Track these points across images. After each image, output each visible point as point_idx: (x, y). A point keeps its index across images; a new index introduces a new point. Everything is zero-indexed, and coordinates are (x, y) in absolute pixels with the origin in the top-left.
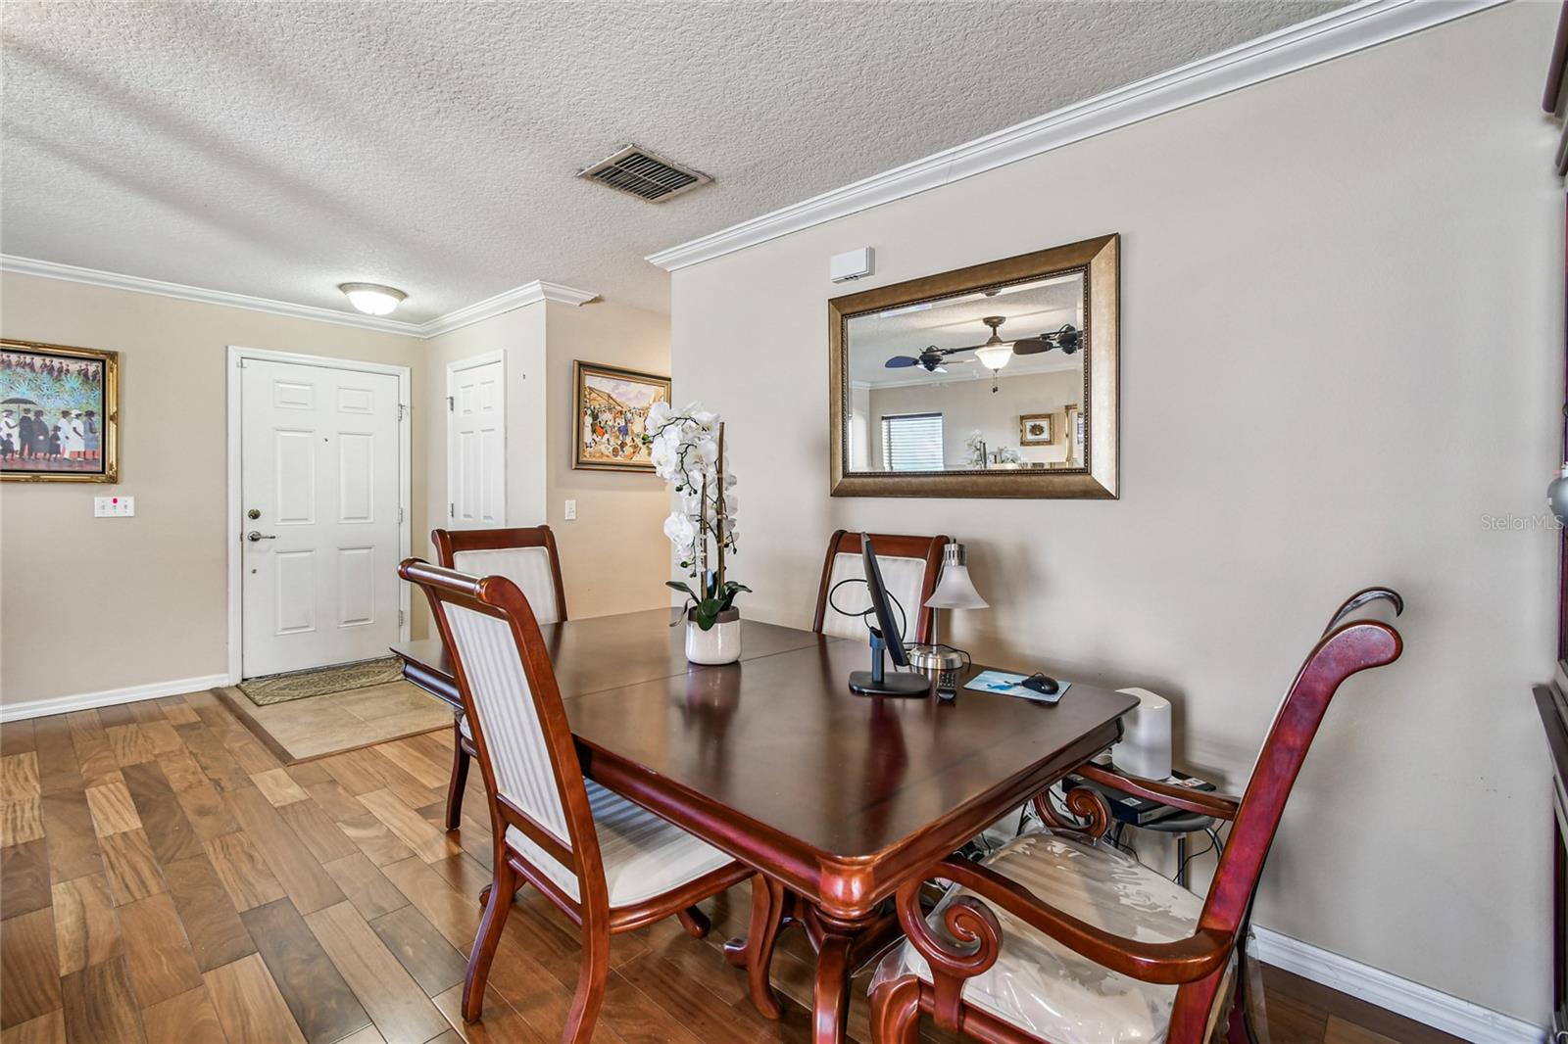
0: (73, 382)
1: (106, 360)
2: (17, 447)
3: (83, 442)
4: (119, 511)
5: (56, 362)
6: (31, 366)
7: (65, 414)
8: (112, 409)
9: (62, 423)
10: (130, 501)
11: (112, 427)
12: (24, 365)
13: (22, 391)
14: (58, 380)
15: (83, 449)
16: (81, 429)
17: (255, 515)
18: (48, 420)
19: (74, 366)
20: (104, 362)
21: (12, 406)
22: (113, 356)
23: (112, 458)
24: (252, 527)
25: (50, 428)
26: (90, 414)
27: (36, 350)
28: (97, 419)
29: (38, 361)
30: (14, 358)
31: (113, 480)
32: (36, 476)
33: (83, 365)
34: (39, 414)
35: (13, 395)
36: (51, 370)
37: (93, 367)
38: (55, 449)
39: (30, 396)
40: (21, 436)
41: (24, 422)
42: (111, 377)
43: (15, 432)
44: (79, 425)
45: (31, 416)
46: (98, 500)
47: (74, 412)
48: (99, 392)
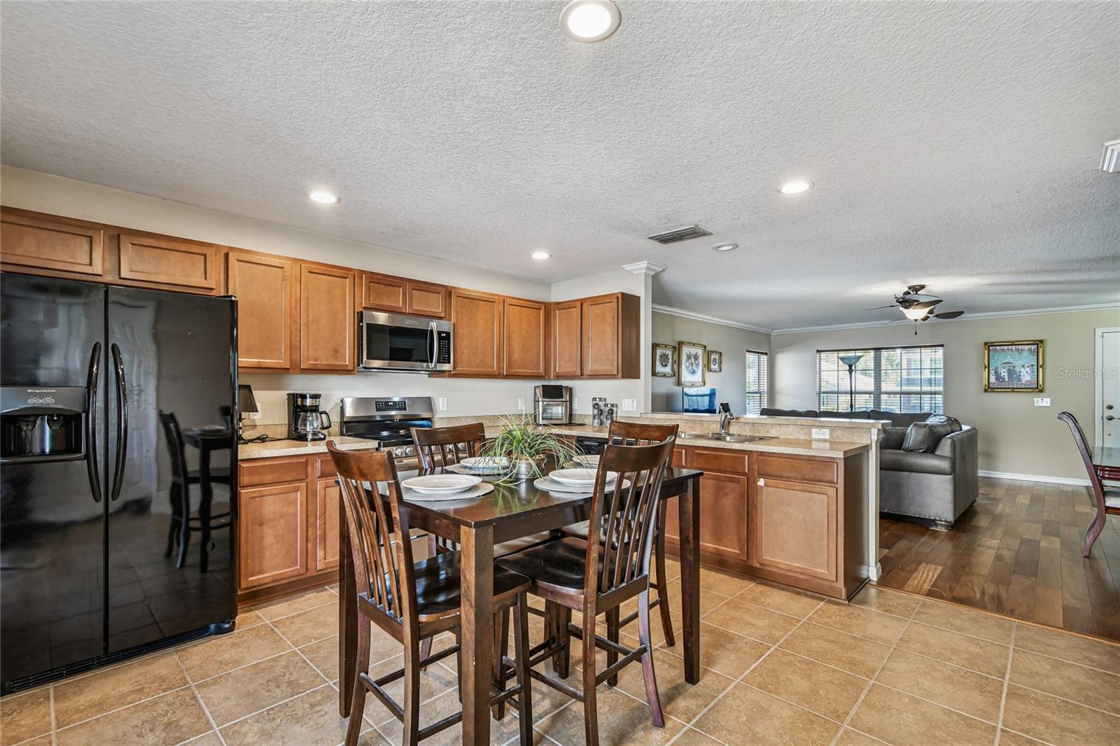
0: (1026, 354)
1: (1039, 343)
2: (1007, 380)
3: (1029, 377)
4: (1044, 404)
5: (1020, 347)
6: (1011, 349)
7: (1023, 366)
8: (1041, 363)
9: (1022, 369)
10: (1049, 400)
11: (1041, 370)
12: (1008, 350)
13: (1009, 359)
14: (1020, 353)
15: (1029, 379)
16: (1029, 371)
17: (1110, 408)
18: (1017, 369)
19: (1026, 348)
20: (1037, 344)
21: (1005, 365)
22: (1041, 341)
23: (1041, 382)
24: (1108, 413)
25: (1018, 371)
26: (1033, 365)
27: (1013, 343)
28: (1035, 367)
29: (1014, 347)
30: (1006, 347)
31: (1041, 391)
32: (1013, 390)
33: (1029, 347)
34: (1014, 367)
35: (1006, 361)
36: (1018, 350)
37: (1034, 347)
38: (1020, 380)
39: (1011, 361)
40: (1008, 375)
41: (1009, 370)
42: (1041, 350)
43: (1006, 374)
44: (1028, 370)
45: (1011, 368)
46: (1036, 400)
47: (1027, 365)
48: (1036, 357)
